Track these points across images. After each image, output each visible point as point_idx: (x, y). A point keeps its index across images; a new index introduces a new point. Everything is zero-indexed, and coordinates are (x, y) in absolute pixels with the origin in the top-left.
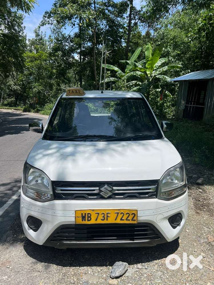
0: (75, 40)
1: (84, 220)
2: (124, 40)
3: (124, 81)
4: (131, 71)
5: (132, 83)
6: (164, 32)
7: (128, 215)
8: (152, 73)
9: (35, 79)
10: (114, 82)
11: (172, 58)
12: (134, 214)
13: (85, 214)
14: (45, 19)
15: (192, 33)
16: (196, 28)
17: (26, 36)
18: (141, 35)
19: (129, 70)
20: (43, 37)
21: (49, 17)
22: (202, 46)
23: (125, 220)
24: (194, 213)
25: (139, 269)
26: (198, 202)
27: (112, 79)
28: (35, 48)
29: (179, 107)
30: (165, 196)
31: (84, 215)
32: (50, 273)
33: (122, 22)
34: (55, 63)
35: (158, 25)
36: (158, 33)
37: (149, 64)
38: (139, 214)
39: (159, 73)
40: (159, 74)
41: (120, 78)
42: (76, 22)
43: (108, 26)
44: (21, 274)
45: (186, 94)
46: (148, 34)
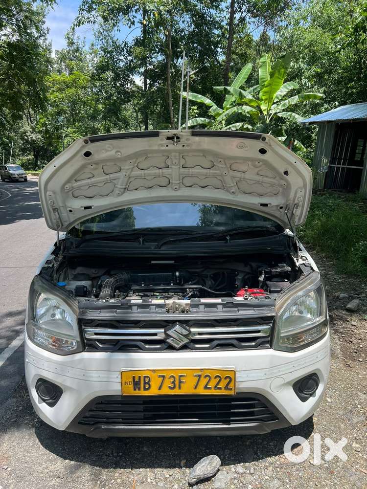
0: (136, 51)
1: (137, 389)
2: (221, 50)
3: (222, 124)
4: (233, 104)
5: (236, 127)
6: (293, 34)
7: (218, 379)
8: (270, 109)
9: (68, 121)
10: (203, 126)
11: (307, 80)
12: (229, 378)
13: (140, 377)
14: (82, 13)
15: (343, 35)
16: (350, 26)
17: (50, 45)
18: (252, 40)
19: (230, 103)
20: (81, 46)
21: (90, 10)
22: (362, 59)
23: (213, 389)
24: (341, 366)
25: (239, 475)
26: (348, 345)
27: (201, 120)
28: (67, 66)
29: (317, 170)
30: (287, 345)
31: (137, 380)
32: (79, 480)
33: (218, 17)
34: (102, 93)
35: (281, 21)
36: (281, 36)
37: (266, 92)
38: (239, 377)
39: (283, 108)
40: (284, 110)
41: (214, 119)
42: (136, 18)
43: (193, 24)
44: (27, 481)
45: (331, 146)
46: (264, 38)
